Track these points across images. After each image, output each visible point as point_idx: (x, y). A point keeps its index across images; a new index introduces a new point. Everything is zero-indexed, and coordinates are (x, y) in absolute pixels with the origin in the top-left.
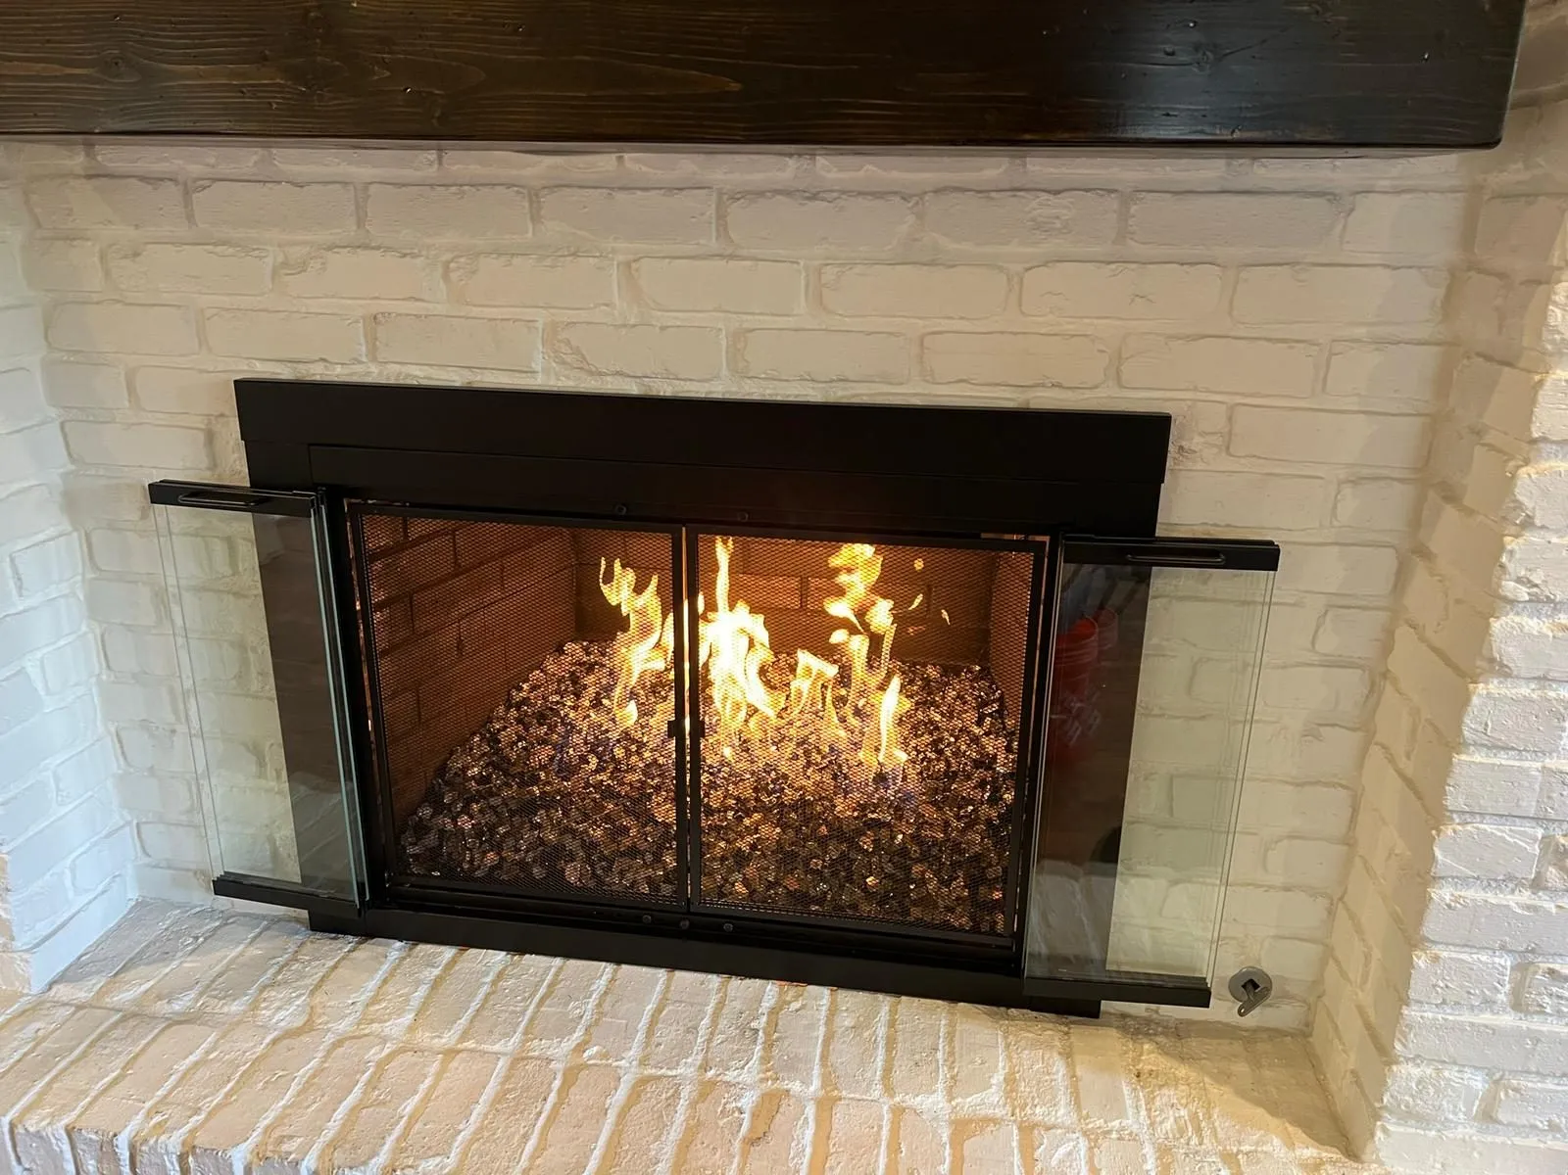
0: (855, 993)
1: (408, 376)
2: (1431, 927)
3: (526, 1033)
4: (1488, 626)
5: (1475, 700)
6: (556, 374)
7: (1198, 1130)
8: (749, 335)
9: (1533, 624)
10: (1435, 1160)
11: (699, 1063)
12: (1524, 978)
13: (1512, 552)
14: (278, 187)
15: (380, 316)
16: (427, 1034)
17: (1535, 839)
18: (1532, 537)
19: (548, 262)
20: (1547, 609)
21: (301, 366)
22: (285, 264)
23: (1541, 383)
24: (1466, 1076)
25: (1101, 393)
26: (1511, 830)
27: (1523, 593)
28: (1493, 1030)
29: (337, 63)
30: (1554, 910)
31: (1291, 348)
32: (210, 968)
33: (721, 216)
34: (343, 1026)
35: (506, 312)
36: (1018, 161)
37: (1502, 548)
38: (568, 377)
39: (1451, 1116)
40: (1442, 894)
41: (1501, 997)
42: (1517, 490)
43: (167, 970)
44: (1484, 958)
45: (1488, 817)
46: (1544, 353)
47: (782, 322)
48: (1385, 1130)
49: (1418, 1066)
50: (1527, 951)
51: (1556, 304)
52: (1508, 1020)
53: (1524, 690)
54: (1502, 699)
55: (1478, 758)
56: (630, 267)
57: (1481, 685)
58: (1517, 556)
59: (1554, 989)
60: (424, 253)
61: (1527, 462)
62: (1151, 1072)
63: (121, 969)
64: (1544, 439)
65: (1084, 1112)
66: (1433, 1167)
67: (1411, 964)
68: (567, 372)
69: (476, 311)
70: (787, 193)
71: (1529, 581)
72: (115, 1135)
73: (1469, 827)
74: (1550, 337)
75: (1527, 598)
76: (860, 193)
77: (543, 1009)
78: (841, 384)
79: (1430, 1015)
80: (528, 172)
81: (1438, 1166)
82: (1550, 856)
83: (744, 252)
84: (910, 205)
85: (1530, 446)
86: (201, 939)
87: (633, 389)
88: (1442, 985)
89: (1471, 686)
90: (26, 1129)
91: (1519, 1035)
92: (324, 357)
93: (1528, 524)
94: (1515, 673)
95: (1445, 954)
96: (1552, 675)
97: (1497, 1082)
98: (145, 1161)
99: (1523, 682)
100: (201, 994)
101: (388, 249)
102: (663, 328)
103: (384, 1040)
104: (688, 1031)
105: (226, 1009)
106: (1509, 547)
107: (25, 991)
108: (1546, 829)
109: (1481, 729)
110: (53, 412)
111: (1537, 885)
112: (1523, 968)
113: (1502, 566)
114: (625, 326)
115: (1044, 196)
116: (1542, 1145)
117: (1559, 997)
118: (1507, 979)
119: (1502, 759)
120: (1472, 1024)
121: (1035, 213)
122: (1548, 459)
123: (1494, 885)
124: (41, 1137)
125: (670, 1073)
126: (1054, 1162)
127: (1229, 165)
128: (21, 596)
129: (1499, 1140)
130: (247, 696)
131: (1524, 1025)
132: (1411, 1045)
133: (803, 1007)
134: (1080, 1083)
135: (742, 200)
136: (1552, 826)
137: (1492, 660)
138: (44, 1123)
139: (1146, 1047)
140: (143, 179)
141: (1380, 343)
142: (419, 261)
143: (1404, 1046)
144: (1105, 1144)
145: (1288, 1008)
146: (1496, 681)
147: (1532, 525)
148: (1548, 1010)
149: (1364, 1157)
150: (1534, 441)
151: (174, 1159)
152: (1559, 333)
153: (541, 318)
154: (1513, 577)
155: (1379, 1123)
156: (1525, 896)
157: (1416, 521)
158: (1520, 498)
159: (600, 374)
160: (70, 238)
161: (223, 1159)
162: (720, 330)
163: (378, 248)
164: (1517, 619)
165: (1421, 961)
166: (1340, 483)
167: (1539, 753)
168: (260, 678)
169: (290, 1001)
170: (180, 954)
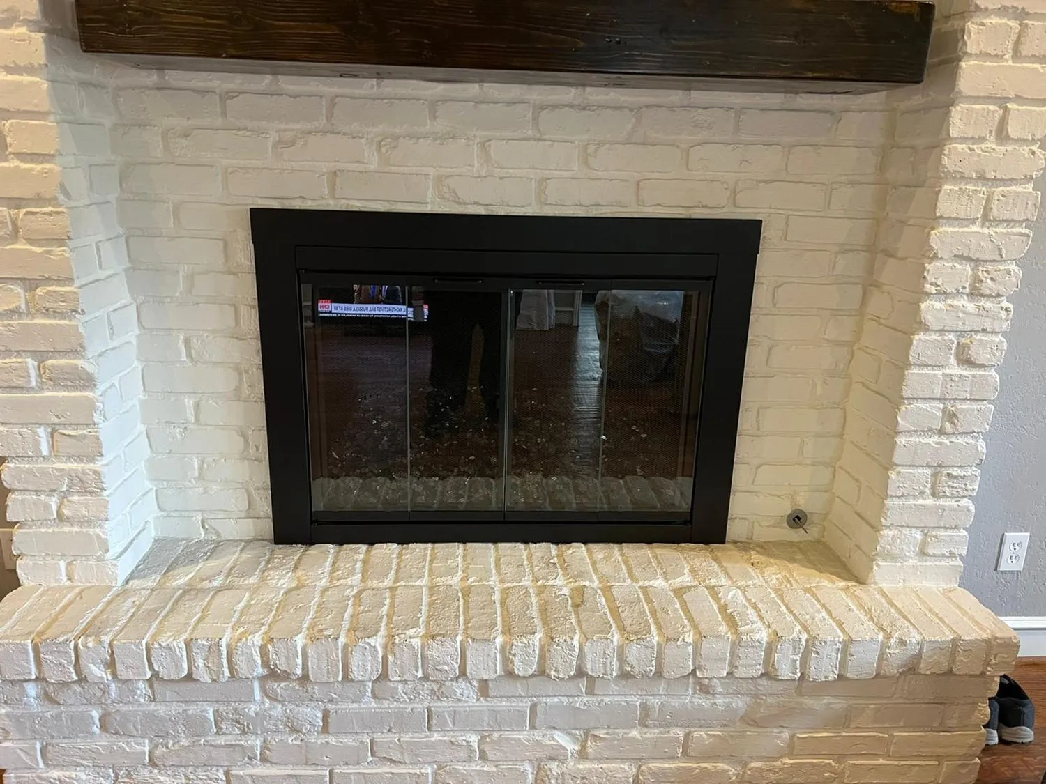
0: (598, 544)
1: (353, 206)
2: (897, 458)
3: (429, 576)
4: (919, 306)
5: (914, 342)
6: (439, 204)
7: (789, 582)
8: (548, 181)
9: (938, 305)
10: (900, 578)
11: (531, 579)
12: (936, 479)
13: (928, 270)
14: (281, 98)
15: (338, 172)
16: (374, 582)
17: (940, 409)
18: (938, 263)
19: (438, 142)
20: (943, 297)
21: (286, 201)
22: (280, 142)
23: (940, 191)
24: (913, 532)
25: (725, 210)
26: (930, 406)
27: (933, 290)
28: (924, 507)
29: (371, 25)
30: (949, 443)
31: (814, 186)
32: (225, 565)
33: (535, 119)
34: (324, 582)
35: (414, 170)
36: (686, 93)
37: (924, 269)
38: (445, 206)
39: (907, 554)
40: (901, 440)
41: (927, 490)
42: (930, 241)
43: (198, 568)
44: (920, 471)
45: (919, 400)
46: (940, 178)
47: (565, 174)
48: (878, 565)
49: (891, 530)
50: (938, 466)
51: (945, 155)
52: (930, 502)
53: (935, 336)
54: (926, 341)
55: (915, 371)
56: (484, 146)
57: (916, 336)
58: (931, 272)
59: (950, 483)
60: (366, 136)
61: (933, 228)
62: (758, 563)
63: (167, 571)
64: (941, 217)
65: (734, 580)
66: (899, 582)
67: (888, 477)
68: (445, 203)
69: (394, 169)
70: (571, 106)
71: (936, 283)
72: (220, 639)
73: (912, 406)
74: (942, 170)
75: (935, 292)
76: (608, 107)
77: (434, 565)
78: (595, 207)
79: (897, 503)
80: (429, 92)
81: (902, 581)
82: (946, 417)
83: (546, 137)
84: (633, 113)
85: (935, 220)
86: (209, 553)
87: (482, 211)
88: (902, 486)
89: (912, 337)
90: (160, 645)
91: (937, 508)
92: (301, 195)
93: (935, 257)
94: (931, 328)
95: (902, 471)
96: (946, 328)
97: (926, 535)
98: (239, 653)
99: (933, 333)
100: (227, 577)
101: (345, 134)
102: (501, 178)
103: (352, 586)
104: (518, 566)
105: (246, 582)
106: (928, 268)
107: (114, 585)
108: (944, 404)
109: (917, 356)
110: (121, 231)
111: (941, 432)
112: (935, 475)
113: (924, 277)
114: (479, 177)
115: (700, 110)
116: (947, 564)
117: (953, 487)
118: (929, 480)
119: (925, 371)
120: (915, 505)
121: (695, 119)
122: (942, 226)
123: (922, 434)
124: (170, 648)
125: (517, 585)
126: (729, 598)
127: (785, 97)
128: (111, 339)
129: (928, 564)
130: (239, 400)
131: (938, 503)
132: (888, 519)
133: (573, 552)
134: (727, 569)
135: (547, 110)
136: (947, 402)
137: (921, 322)
138: (171, 640)
139: (752, 553)
140: (195, 91)
141: (852, 183)
142: (363, 141)
143: (886, 520)
144: (749, 590)
145: (815, 529)
146: (922, 333)
147: (937, 257)
148: (948, 494)
149: (867, 582)
150: (936, 219)
151: (257, 649)
152: (947, 168)
153: (432, 172)
154: (929, 282)
155: (874, 562)
156: (936, 438)
157: (871, 269)
158: (932, 244)
159: (465, 204)
160: (143, 125)
161: (291, 643)
162: (532, 179)
163: (339, 133)
164: (931, 302)
165: (892, 475)
166: (836, 253)
167: (941, 367)
168: (250, 389)
169: (284, 575)
170: (200, 561)
